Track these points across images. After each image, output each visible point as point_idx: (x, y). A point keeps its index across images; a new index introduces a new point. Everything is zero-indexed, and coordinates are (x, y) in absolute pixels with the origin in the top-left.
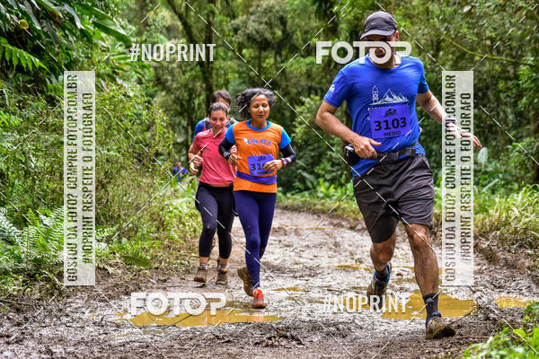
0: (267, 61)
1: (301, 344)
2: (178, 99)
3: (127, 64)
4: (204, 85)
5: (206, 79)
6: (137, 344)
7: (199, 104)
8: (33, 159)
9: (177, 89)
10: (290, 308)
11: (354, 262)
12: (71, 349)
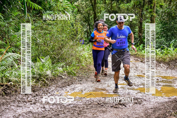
0: (114, 4)
1: (126, 107)
2: (85, 17)
3: (68, 6)
4: (93, 12)
5: (94, 10)
6: (72, 105)
7: (91, 18)
8: (39, 39)
9: (84, 13)
10: (122, 91)
11: (142, 74)
12: (51, 107)
